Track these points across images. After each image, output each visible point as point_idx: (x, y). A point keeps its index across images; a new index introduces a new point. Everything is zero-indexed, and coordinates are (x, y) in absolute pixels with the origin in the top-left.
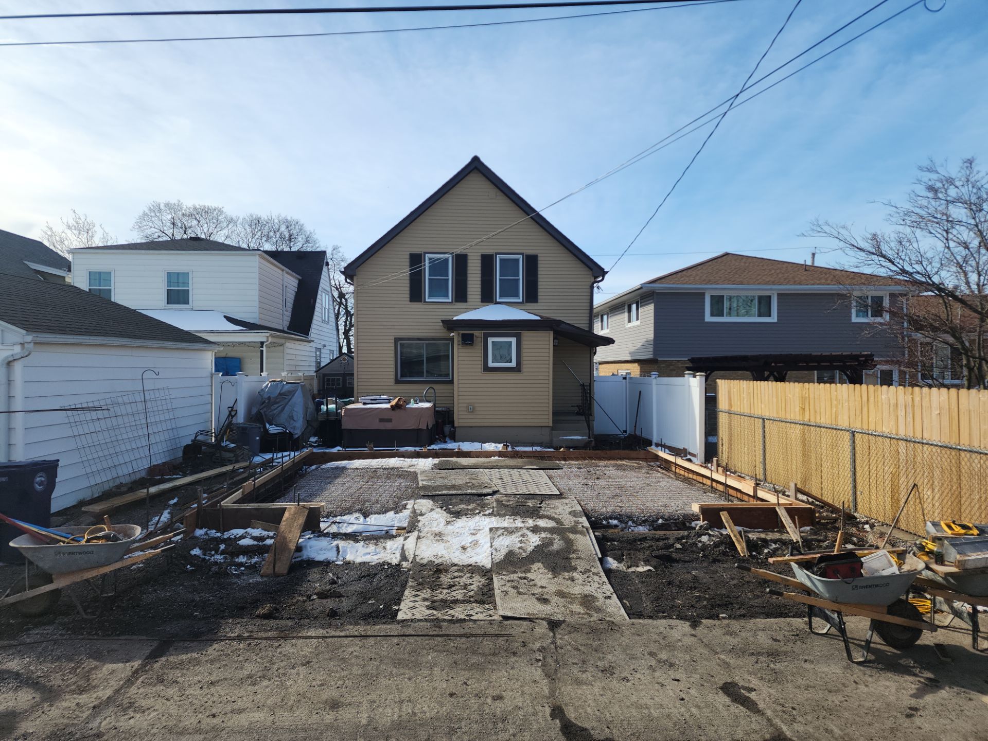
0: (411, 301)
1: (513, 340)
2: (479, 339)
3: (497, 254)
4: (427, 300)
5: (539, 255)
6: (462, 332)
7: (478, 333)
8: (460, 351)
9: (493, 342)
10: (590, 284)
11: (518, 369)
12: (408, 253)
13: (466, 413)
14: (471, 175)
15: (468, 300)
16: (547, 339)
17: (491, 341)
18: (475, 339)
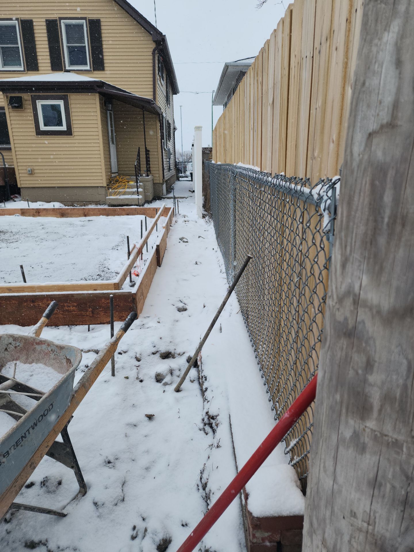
1: (61, 103)
2: (27, 102)
3: (61, 19)
5: (102, 20)
6: (10, 95)
7: (26, 97)
8: (12, 114)
9: (42, 105)
10: (152, 50)
11: (69, 132)
13: (26, 175)
15: (40, 68)
16: (93, 102)
17: (39, 103)
18: (24, 102)
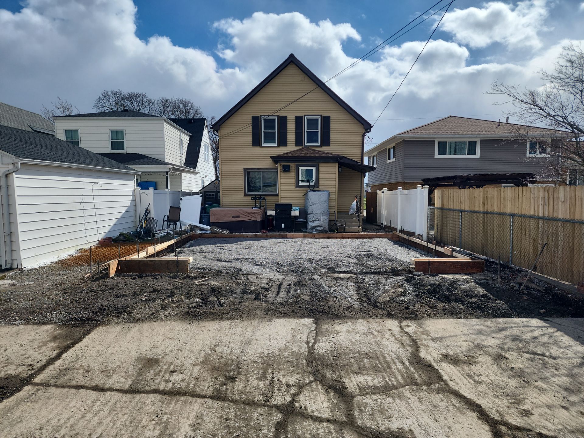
0: (253, 145)
1: (314, 169)
2: (293, 168)
3: (305, 116)
4: (263, 145)
5: (331, 116)
6: (282, 164)
7: (292, 165)
8: (282, 175)
10: (362, 134)
11: (317, 186)
12: (251, 116)
14: (289, 66)
15: (288, 145)
16: (335, 168)
17: (300, 169)
18: (291, 168)
